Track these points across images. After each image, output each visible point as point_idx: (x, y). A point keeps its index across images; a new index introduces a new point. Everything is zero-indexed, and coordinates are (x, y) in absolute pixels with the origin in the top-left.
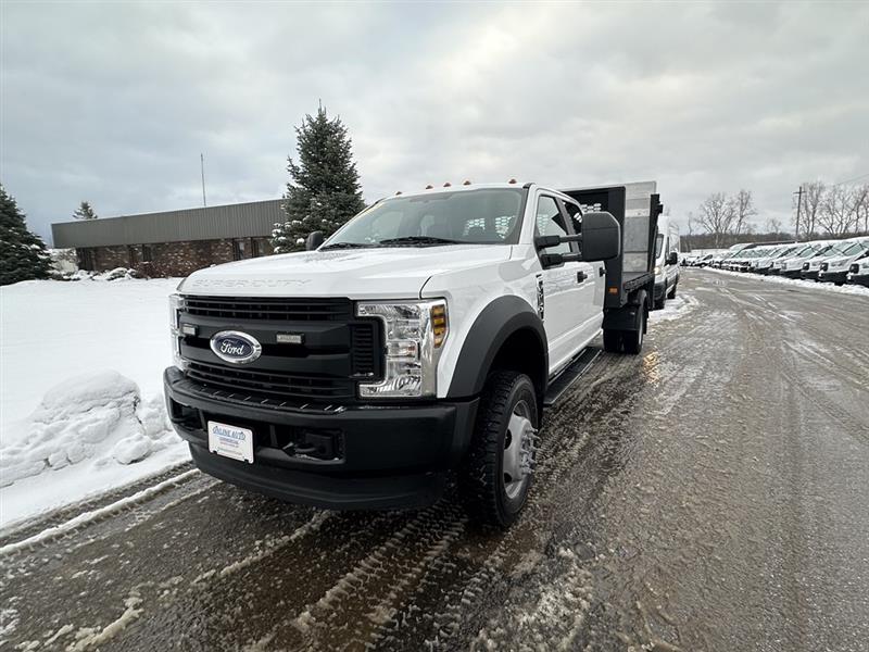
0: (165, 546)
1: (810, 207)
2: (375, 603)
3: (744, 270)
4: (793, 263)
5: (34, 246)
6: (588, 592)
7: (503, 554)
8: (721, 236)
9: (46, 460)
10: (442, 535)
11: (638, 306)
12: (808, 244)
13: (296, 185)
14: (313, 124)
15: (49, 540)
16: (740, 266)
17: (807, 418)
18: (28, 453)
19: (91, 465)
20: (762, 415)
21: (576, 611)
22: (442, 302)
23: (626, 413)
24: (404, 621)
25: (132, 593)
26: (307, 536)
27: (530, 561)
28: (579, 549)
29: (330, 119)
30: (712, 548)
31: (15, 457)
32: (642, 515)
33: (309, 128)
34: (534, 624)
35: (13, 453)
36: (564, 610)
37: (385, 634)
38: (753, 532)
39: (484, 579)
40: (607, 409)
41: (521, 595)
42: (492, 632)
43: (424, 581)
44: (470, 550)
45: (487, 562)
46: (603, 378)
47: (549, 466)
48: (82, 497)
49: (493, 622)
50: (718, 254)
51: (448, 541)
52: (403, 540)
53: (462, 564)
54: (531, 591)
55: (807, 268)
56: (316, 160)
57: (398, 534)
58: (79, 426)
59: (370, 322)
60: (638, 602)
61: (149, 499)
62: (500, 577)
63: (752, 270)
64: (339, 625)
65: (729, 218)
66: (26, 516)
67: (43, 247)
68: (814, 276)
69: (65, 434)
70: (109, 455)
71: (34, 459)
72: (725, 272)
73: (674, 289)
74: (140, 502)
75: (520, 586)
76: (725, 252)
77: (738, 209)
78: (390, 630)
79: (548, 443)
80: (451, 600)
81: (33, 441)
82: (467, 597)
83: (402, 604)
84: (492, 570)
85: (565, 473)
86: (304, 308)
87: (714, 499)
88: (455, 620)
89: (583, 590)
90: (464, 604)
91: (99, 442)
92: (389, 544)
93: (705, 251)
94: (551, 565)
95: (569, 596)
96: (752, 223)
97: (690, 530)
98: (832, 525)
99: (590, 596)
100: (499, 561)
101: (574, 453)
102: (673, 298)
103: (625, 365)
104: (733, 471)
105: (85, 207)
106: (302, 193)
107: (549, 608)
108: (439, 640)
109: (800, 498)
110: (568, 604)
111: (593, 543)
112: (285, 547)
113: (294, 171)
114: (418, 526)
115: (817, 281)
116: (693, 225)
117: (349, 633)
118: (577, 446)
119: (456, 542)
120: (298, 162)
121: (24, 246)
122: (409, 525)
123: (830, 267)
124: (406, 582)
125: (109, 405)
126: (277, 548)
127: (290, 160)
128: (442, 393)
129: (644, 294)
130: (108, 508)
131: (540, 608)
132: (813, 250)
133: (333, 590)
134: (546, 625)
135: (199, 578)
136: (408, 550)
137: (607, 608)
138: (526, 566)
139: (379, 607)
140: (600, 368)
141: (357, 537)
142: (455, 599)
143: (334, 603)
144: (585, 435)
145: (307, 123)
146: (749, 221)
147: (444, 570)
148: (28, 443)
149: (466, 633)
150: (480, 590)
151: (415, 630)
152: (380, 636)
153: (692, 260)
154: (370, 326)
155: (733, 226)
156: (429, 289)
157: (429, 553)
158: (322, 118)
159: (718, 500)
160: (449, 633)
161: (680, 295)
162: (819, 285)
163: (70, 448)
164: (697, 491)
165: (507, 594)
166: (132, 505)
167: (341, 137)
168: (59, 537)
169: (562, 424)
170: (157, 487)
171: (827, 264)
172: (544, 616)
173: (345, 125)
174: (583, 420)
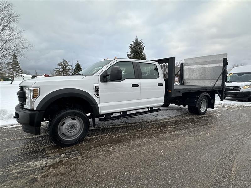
11: (198, 98)
22: (38, 88)
29: (139, 41)
33: (133, 44)
34: (29, 164)
62: (43, 155)
84: (45, 153)
90: (28, 157)
110: (41, 164)
111: (72, 156)
113: (129, 55)
127: (128, 53)
128: (35, 109)
156: (34, 85)
167: (142, 45)
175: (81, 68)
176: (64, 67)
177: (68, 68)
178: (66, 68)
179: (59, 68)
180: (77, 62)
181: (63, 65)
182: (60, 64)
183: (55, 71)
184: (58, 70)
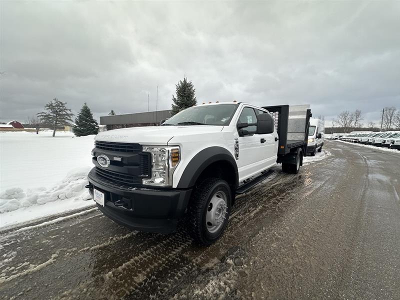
0: (79, 234)
1: (389, 117)
2: (140, 272)
3: (355, 142)
4: (378, 140)
5: (95, 124)
6: (232, 283)
7: (202, 258)
8: (347, 128)
9: (58, 196)
10: (181, 244)
11: (297, 154)
12: (385, 132)
13: (175, 105)
14: (182, 83)
15: (44, 226)
16: (354, 140)
17: (368, 210)
18: (53, 193)
19: (73, 199)
20: (346, 206)
21: (222, 292)
22: (178, 147)
23: (282, 199)
24: (147, 283)
25: (57, 252)
26: (130, 238)
27: (213, 263)
28: (237, 260)
29: (188, 81)
30: (300, 269)
31: (48, 194)
32: (272, 248)
33: (180, 85)
34: (201, 295)
35: (47, 193)
36: (217, 291)
37: (136, 288)
38: (324, 264)
39: (189, 268)
40: (275, 196)
41: (201, 280)
42: (181, 296)
43: (164, 265)
44: (190, 253)
45: (194, 260)
46: (277, 183)
47: (239, 219)
48: (64, 211)
49: (183, 291)
50: (345, 136)
51: (183, 248)
52: (165, 245)
53: (183, 259)
54: (206, 278)
55: (385, 142)
56: (182, 96)
57: (164, 241)
58: (73, 185)
59: (147, 154)
60: (253, 293)
61: (85, 215)
62: (196, 268)
63: (359, 142)
64: (121, 280)
65: (351, 121)
66: (42, 216)
67: (97, 124)
68: (388, 146)
69: (67, 187)
70: (80, 196)
71: (54, 196)
72: (347, 142)
73: (321, 149)
74: (81, 215)
75: (203, 274)
76: (348, 134)
77: (355, 117)
78: (139, 287)
79: (243, 209)
80: (171, 276)
81: (55, 189)
82: (178, 276)
83: (150, 275)
84: (194, 264)
85: (245, 223)
86: (125, 147)
87: (309, 245)
88: (167, 287)
89: (230, 282)
90: (175, 279)
91: (79, 191)
92: (158, 246)
93: (339, 134)
94: (221, 266)
95: (222, 284)
96: (361, 123)
97: (292, 259)
98: (367, 267)
99: (232, 285)
100: (199, 260)
101: (252, 215)
102: (320, 152)
103: (290, 178)
104: (323, 232)
105: (112, 111)
106: (176, 107)
107: (211, 288)
108: (157, 295)
109: (353, 250)
110: (220, 288)
111: (244, 258)
112: (120, 241)
113: (174, 100)
114: (174, 239)
115: (389, 148)
116: (335, 123)
117: (123, 285)
118: (255, 212)
119: (186, 249)
120: (176, 97)
121: (91, 124)
122: (170, 238)
123: (395, 142)
124: (156, 264)
125: (85, 178)
126: (116, 241)
127: (173, 96)
128: (175, 186)
129: (300, 149)
130: (69, 216)
131: (206, 288)
132: (388, 135)
133: (126, 263)
134: (206, 297)
135: (82, 250)
136: (165, 249)
137: (237, 293)
138: (210, 265)
139: (140, 275)
140: (278, 178)
141: (148, 241)
142: (173, 276)
143: (124, 270)
144: (260, 207)
145: (180, 83)
146: (360, 122)
147: (175, 261)
148: (53, 190)
149: (169, 294)
150: (185, 273)
151: (149, 288)
152: (134, 289)
153: (333, 137)
154: (147, 156)
155: (353, 124)
156: (172, 142)
157: (172, 252)
158: (185, 81)
159: (311, 245)
160: (162, 293)
161: (324, 151)
162: (390, 150)
163: (67, 193)
164: (302, 239)
165: (196, 277)
166: (78, 216)
167: (192, 88)
168: (48, 225)
169: (253, 201)
170: (90, 210)
171: (394, 141)
172: (207, 292)
173: (193, 84)
174: (262, 200)
175: (91, 113)
176: (57, 111)
177: (64, 113)
178: (61, 113)
179: (48, 112)
180: (84, 105)
181: (55, 109)
182: (49, 106)
183: (40, 116)
184: (45, 116)
